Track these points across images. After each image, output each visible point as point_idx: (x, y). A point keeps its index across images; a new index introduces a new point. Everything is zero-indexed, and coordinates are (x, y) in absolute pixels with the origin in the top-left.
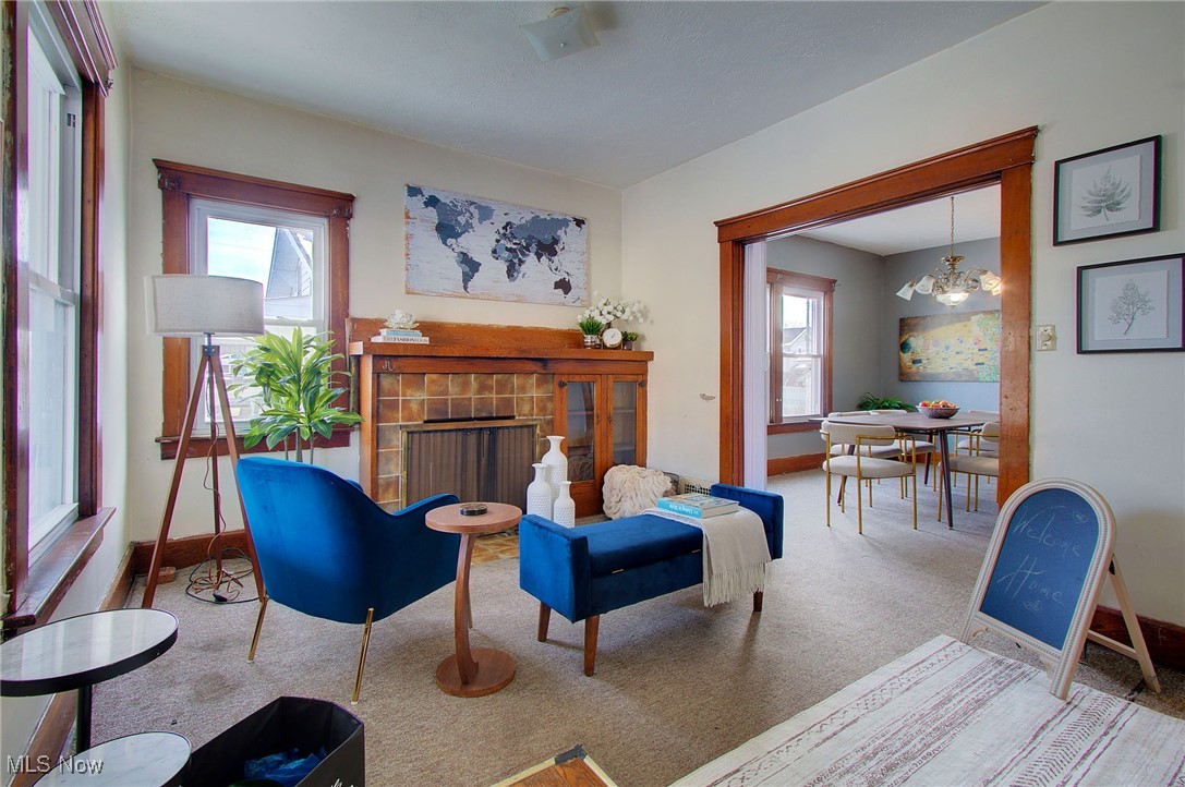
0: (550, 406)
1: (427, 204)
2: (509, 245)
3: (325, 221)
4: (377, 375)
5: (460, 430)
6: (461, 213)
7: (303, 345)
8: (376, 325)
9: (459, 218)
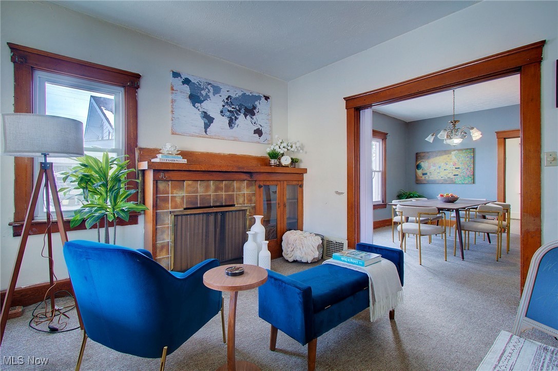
0: (253, 198)
1: (184, 83)
2: (230, 109)
3: (122, 89)
4: (156, 181)
5: (205, 213)
6: (203, 89)
7: (109, 163)
8: (154, 152)
9: (202, 92)
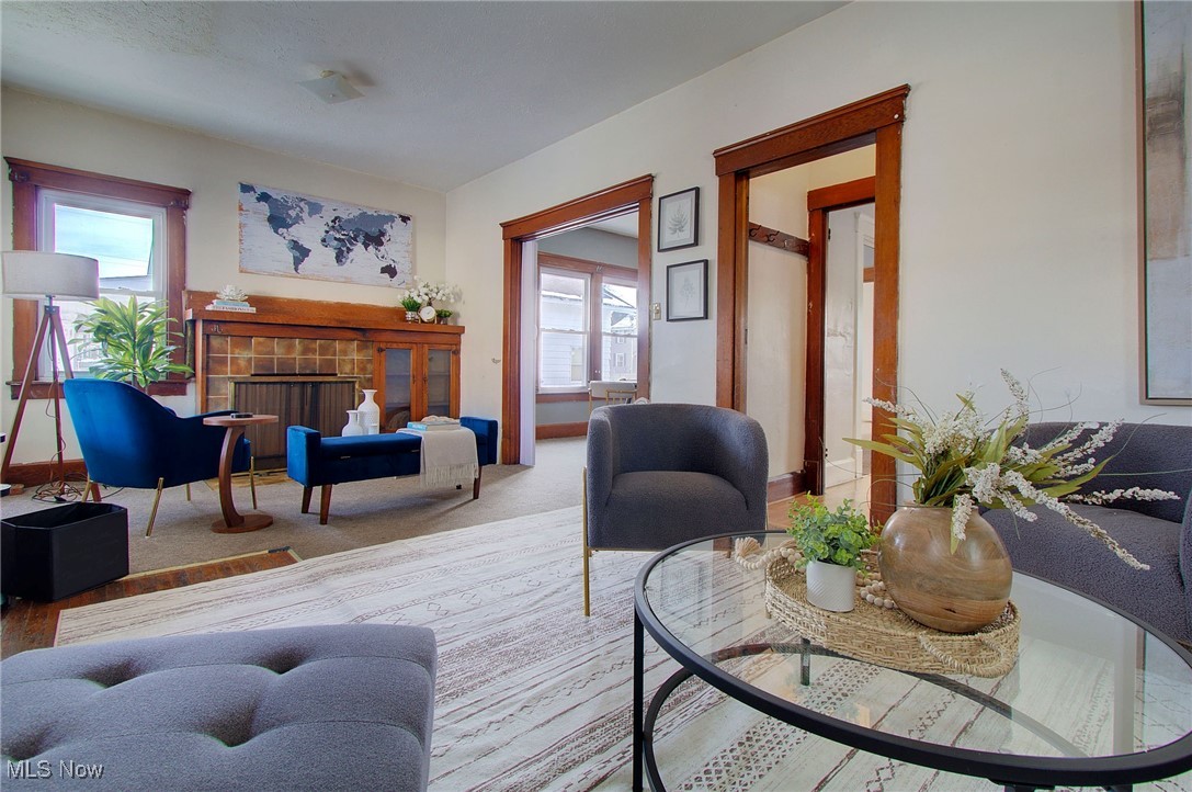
0: (369, 367)
1: (259, 200)
2: (338, 236)
3: (164, 210)
4: (207, 337)
5: (284, 383)
6: (292, 208)
7: (138, 310)
8: (211, 297)
9: (290, 212)
